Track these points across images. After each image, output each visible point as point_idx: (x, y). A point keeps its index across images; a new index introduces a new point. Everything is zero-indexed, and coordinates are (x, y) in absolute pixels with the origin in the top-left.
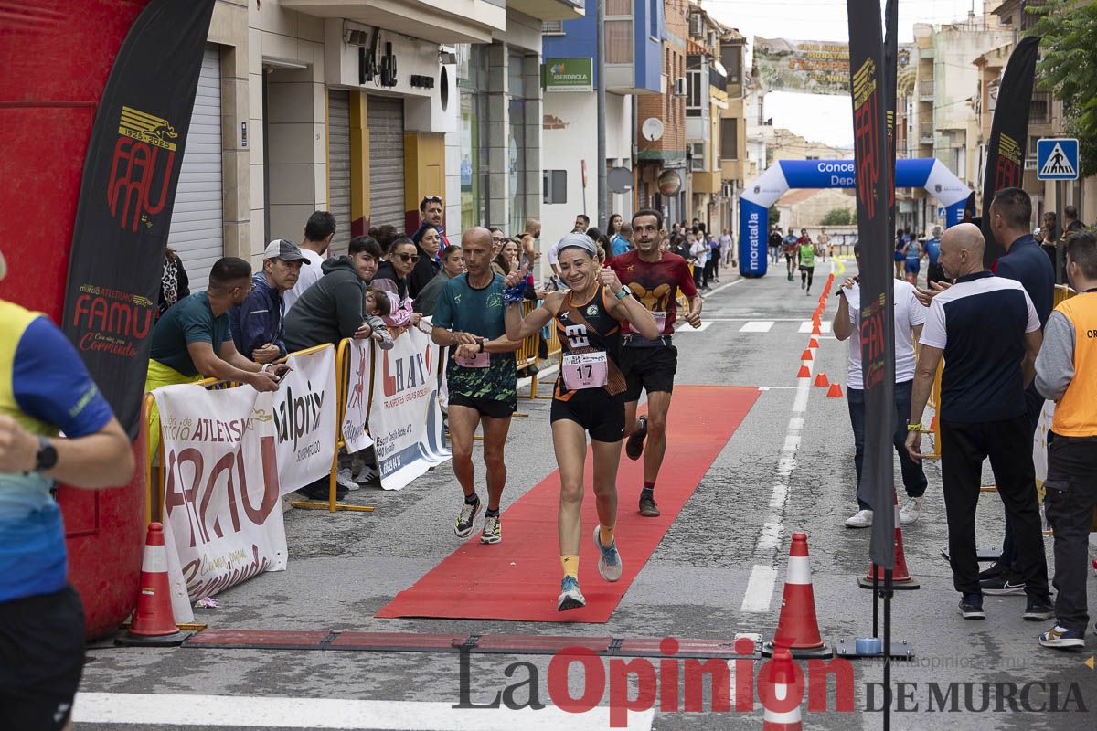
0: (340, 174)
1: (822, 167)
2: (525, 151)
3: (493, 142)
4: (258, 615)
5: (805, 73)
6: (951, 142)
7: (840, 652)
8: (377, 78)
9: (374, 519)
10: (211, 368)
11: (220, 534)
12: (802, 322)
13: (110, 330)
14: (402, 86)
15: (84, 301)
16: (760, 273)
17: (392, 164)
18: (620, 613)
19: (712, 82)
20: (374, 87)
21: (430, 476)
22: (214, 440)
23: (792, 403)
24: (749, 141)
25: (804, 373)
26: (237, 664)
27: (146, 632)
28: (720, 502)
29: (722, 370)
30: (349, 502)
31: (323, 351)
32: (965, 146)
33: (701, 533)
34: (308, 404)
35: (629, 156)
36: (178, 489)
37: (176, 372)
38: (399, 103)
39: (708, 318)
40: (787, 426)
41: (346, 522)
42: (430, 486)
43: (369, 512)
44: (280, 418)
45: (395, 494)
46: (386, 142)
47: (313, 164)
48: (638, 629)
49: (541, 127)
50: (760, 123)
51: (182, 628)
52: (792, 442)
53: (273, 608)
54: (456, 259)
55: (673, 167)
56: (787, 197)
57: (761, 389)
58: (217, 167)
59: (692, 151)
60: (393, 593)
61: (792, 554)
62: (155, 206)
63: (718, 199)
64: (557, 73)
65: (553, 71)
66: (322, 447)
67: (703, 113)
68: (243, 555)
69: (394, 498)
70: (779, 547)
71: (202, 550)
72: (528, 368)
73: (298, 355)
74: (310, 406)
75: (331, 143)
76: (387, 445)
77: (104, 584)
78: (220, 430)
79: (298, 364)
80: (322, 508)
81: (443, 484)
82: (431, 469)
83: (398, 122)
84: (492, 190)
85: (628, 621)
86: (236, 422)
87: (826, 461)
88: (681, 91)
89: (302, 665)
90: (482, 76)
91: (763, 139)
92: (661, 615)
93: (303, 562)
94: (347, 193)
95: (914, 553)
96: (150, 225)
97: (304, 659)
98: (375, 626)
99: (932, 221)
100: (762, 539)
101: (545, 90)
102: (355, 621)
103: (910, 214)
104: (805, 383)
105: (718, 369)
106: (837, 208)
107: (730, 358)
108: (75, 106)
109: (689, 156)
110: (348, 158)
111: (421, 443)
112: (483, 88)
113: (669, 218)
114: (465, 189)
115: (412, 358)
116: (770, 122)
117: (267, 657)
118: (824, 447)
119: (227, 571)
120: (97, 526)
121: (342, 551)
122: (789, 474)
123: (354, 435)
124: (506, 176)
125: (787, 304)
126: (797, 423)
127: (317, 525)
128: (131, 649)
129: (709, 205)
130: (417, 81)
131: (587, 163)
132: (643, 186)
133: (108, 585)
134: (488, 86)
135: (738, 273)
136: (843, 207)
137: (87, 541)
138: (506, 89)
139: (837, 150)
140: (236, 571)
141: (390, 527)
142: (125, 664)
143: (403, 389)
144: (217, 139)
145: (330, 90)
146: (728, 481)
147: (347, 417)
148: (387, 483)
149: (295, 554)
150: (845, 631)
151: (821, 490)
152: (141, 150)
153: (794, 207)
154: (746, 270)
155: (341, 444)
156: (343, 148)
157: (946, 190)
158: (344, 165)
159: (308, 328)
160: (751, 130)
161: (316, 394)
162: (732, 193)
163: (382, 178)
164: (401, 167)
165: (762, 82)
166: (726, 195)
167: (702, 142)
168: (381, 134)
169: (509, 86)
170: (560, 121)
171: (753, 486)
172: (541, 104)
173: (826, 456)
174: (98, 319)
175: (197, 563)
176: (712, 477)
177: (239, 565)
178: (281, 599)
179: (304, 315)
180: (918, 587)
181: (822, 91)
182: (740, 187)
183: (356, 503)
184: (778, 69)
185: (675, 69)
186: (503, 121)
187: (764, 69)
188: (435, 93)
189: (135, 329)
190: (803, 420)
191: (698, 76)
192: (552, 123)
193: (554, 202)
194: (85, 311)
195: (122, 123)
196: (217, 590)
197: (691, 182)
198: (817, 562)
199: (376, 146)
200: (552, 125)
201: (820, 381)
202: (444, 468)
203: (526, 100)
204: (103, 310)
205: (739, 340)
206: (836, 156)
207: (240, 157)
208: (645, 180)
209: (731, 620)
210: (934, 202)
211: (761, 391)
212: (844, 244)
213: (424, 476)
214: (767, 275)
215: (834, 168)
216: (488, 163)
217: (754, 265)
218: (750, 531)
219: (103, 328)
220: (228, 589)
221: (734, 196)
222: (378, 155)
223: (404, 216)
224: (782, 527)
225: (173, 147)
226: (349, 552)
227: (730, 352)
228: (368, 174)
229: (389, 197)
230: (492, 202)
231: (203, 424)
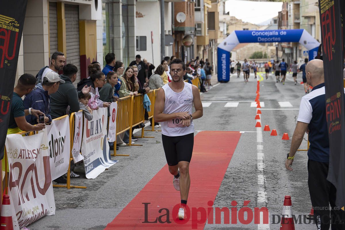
0: (53, 39)
1: (254, 33)
2: (128, 27)
3: (115, 24)
6: (308, 21)
9: (87, 192)
11: (28, 200)
12: (251, 102)
16: (227, 80)
17: (74, 34)
21: (107, 172)
22: (27, 158)
23: (256, 139)
24: (220, 22)
25: (258, 125)
28: (236, 183)
29: (222, 124)
30: (74, 184)
31: (65, 118)
32: (315, 23)
33: (232, 196)
34: (59, 142)
35: (170, 29)
36: (13, 180)
38: (77, 7)
39: (209, 101)
40: (256, 148)
41: (75, 193)
42: (108, 177)
43: (84, 189)
45: (94, 181)
46: (71, 25)
47: (43, 35)
49: (135, 17)
50: (224, 14)
52: (261, 156)
54: (115, 78)
55: (189, 34)
57: (241, 132)
59: (196, 27)
60: (105, 224)
61: (285, 205)
62: (11, 56)
63: (207, 48)
66: (64, 160)
67: (201, 10)
68: (38, 209)
69: (94, 182)
70: (267, 201)
71: (23, 206)
72: (141, 124)
73: (55, 120)
74: (60, 143)
75: (50, 25)
76: (88, 159)
78: (29, 154)
79: (56, 124)
80: (64, 187)
81: (113, 176)
82: (106, 169)
83: (76, 16)
84: (115, 45)
86: (35, 150)
87: (278, 164)
91: (225, 21)
93: (61, 211)
94: (56, 47)
99: (300, 56)
100: (258, 198)
103: (290, 54)
104: (259, 130)
105: (219, 124)
106: (257, 51)
107: (223, 119)
109: (195, 29)
110: (57, 32)
111: (101, 158)
113: (187, 57)
114: (104, 44)
115: (97, 121)
116: (228, 13)
118: (275, 158)
119: (32, 215)
121: (77, 206)
122: (263, 170)
123: (76, 156)
124: (121, 39)
125: (242, 95)
126: (260, 147)
127: (65, 196)
129: (203, 51)
131: (153, 33)
132: (176, 42)
135: (217, 81)
136: (260, 51)
139: (256, 25)
140: (36, 215)
141: (95, 195)
143: (93, 134)
145: (50, 2)
146: (237, 173)
147: (74, 147)
148: (88, 176)
149: (58, 208)
151: (279, 176)
153: (238, 51)
154: (221, 79)
155: (72, 159)
156: (55, 28)
157: (309, 43)
158: (55, 35)
160: (221, 17)
161: (62, 137)
162: (213, 45)
164: (78, 36)
166: (211, 46)
167: (201, 23)
168: (70, 21)
170: (141, 14)
171: (248, 175)
172: (135, 7)
173: (277, 162)
175: (21, 212)
176: (230, 171)
177: (37, 213)
182: (216, 42)
183: (78, 184)
188: (93, 2)
190: (263, 146)
193: (141, 50)
196: (29, 224)
197: (196, 40)
199: (68, 26)
200: (139, 16)
201: (266, 129)
202: (113, 169)
203: (128, 5)
205: (225, 111)
206: (256, 28)
208: (177, 40)
210: (300, 49)
211: (241, 133)
212: (260, 67)
213: (104, 173)
214: (230, 81)
215: (259, 34)
216: (113, 34)
217: (224, 77)
218: (253, 195)
220: (33, 223)
221: (214, 46)
222: (69, 30)
223: (79, 57)
224: (266, 193)
225: (17, 30)
226: (80, 206)
227: (223, 116)
228: (65, 38)
229: (73, 49)
230: (115, 51)
231: (23, 151)
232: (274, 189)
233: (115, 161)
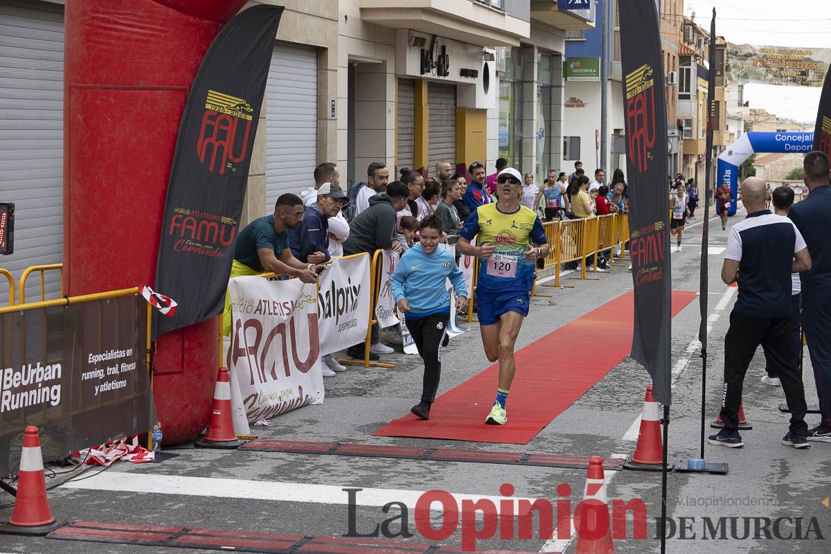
0: (406, 137)
1: (778, 137)
2: (550, 123)
3: (525, 116)
4: (294, 432)
5: (765, 69)
7: (677, 468)
8: (434, 71)
9: (393, 373)
10: (271, 266)
11: (275, 378)
13: (198, 238)
14: (454, 76)
15: (177, 219)
17: (447, 130)
18: (538, 438)
19: (699, 75)
20: (432, 77)
22: (270, 314)
23: (715, 304)
24: (729, 118)
26: (269, 461)
27: (216, 440)
29: (676, 280)
31: (361, 258)
33: (616, 389)
34: (347, 292)
36: (242, 345)
37: (250, 269)
38: (453, 88)
41: (373, 374)
43: (391, 369)
44: (326, 302)
46: (442, 115)
47: (385, 130)
48: (546, 449)
49: (563, 106)
50: (740, 104)
51: (240, 438)
53: (306, 427)
56: (762, 159)
57: (698, 294)
58: (314, 131)
59: (684, 125)
60: (389, 421)
61: (647, 400)
62: (238, 157)
64: (575, 68)
65: (572, 66)
66: (358, 323)
67: (691, 96)
68: (291, 392)
71: (259, 387)
74: (349, 295)
75: (399, 115)
77: (187, 406)
78: (275, 308)
79: (341, 266)
80: (361, 365)
81: (448, 351)
83: (452, 101)
84: (524, 151)
85: (541, 443)
86: (287, 303)
88: (672, 81)
89: (313, 464)
90: (519, 70)
91: (742, 116)
92: (566, 440)
93: (336, 399)
94: (412, 149)
95: (760, 406)
96: (234, 170)
97: (316, 460)
98: (370, 441)
101: (566, 80)
102: (357, 438)
104: (732, 291)
105: (673, 279)
107: (684, 273)
108: (173, 89)
109: (680, 128)
110: (413, 126)
112: (519, 77)
114: (501, 148)
116: (747, 105)
117: (292, 458)
119: (279, 402)
120: (183, 368)
121: (365, 393)
122: (694, 351)
123: (385, 315)
124: (535, 141)
126: (713, 318)
127: (354, 377)
128: (205, 450)
129: (696, 164)
130: (464, 73)
131: (599, 132)
133: (190, 407)
134: (523, 77)
135: (715, 213)
137: (176, 377)
138: (535, 78)
140: (285, 402)
141: (402, 378)
142: (197, 459)
144: (314, 111)
145: (399, 78)
147: (380, 301)
148: (408, 350)
149: (329, 394)
150: (688, 455)
152: (225, 120)
153: (767, 166)
155: (374, 321)
156: (409, 119)
158: (410, 131)
159: (359, 242)
160: (731, 108)
161: (354, 287)
163: (439, 140)
164: (454, 133)
165: (733, 75)
167: (691, 118)
168: (438, 109)
169: (538, 76)
170: (581, 102)
172: (563, 90)
174: (188, 232)
175: (256, 396)
177: (288, 399)
178: (312, 422)
179: (357, 234)
180: (751, 428)
181: (777, 83)
182: (722, 151)
183: (385, 362)
184: (745, 66)
185: (668, 65)
186: (533, 102)
187: (735, 66)
188: (479, 81)
189: (221, 239)
190: (719, 316)
191: (688, 71)
192: (575, 103)
194: (179, 225)
195: (208, 101)
196: (271, 415)
197: (682, 147)
198: (689, 410)
199: (433, 118)
200: (575, 104)
203: (552, 86)
204: (193, 225)
207: (330, 124)
209: (613, 446)
211: (696, 295)
214: (737, 214)
215: (787, 138)
216: (522, 131)
219: (193, 237)
220: (280, 415)
222: (436, 123)
225: (250, 118)
226: (370, 394)
227: (686, 267)
228: (427, 137)
229: (444, 154)
230: (524, 158)
231: (263, 304)
232: (692, 381)
233: (464, 329)
